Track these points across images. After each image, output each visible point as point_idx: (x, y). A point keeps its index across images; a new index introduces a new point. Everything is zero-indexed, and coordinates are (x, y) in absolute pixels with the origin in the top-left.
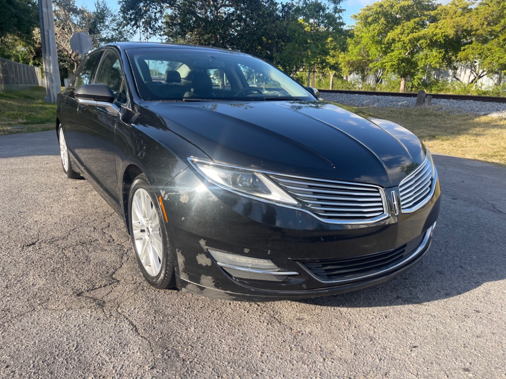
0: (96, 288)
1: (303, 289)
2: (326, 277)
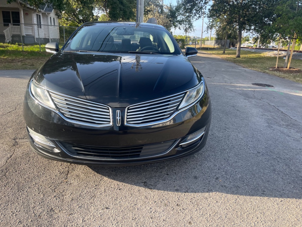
0: (24, 139)
1: (59, 156)
2: (76, 154)
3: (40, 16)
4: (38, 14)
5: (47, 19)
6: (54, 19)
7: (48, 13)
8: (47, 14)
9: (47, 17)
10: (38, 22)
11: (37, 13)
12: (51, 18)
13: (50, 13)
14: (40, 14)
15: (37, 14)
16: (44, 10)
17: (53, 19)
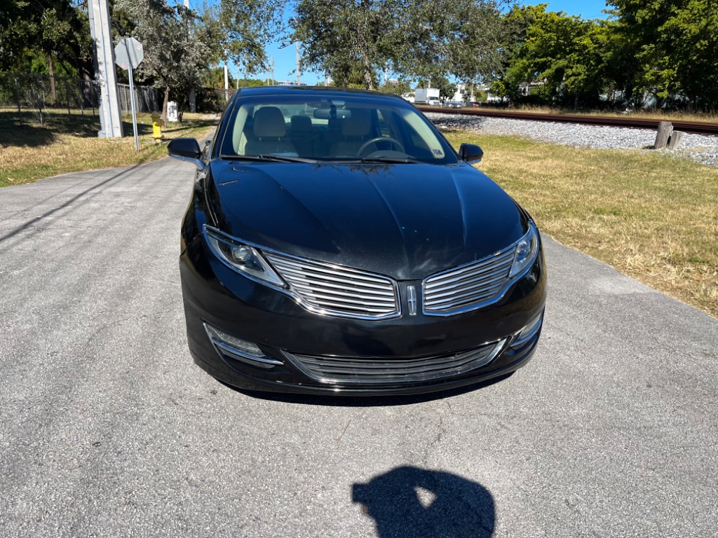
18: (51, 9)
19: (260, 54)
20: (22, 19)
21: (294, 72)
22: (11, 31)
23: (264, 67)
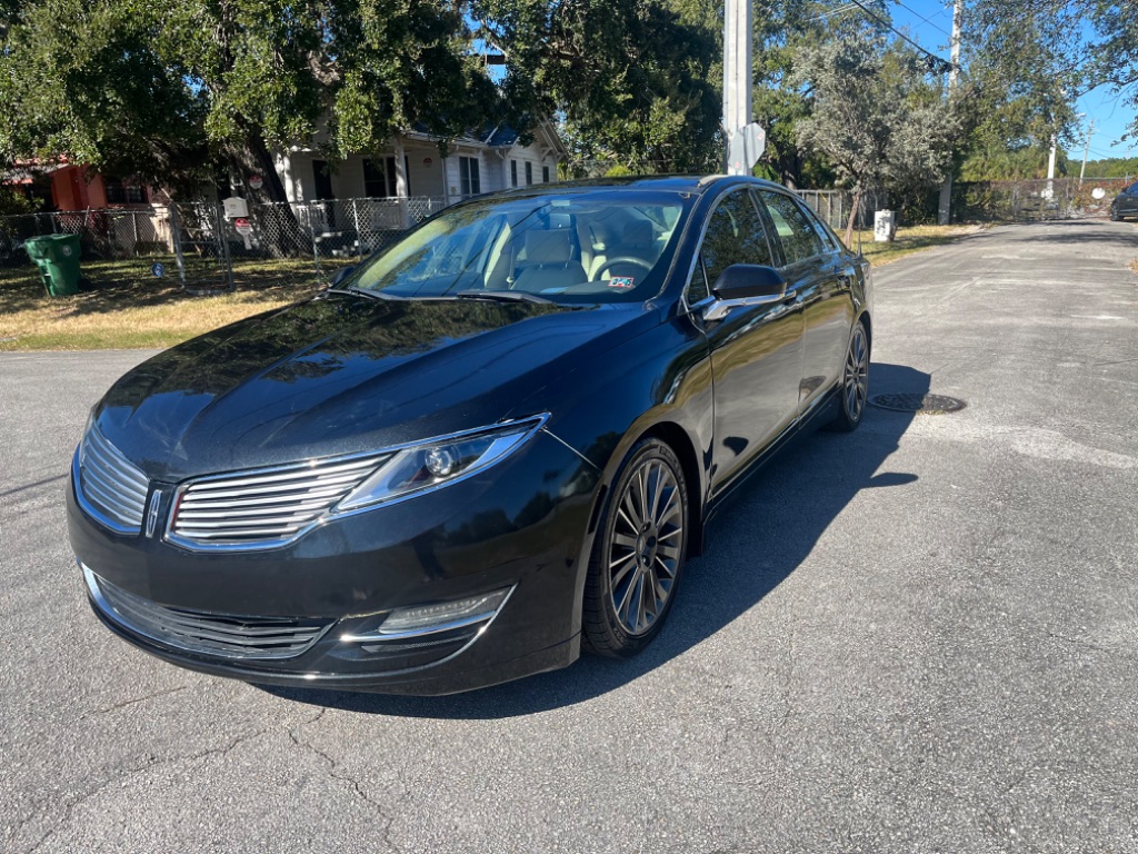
3: (474, 162)
4: (469, 156)
5: (502, 169)
6: (528, 165)
7: (501, 151)
8: (497, 152)
9: (501, 161)
10: (465, 183)
11: (463, 155)
12: (514, 163)
13: (508, 150)
14: (475, 157)
15: (461, 158)
16: (488, 140)
17: (524, 166)
18: (664, 98)
19: (1065, 117)
20: (620, 116)
21: (1123, 138)
22: (604, 134)
23: (1070, 138)
